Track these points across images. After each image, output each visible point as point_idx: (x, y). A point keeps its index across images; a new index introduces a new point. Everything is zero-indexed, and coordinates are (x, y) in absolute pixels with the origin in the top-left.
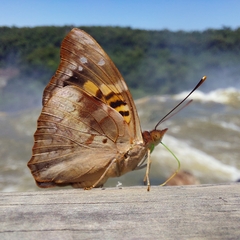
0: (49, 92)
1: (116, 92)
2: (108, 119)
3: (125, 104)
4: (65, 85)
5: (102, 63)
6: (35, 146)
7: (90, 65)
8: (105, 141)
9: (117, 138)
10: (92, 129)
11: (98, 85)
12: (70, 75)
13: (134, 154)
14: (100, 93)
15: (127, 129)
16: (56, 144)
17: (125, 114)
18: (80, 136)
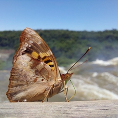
1: (47, 56)
2: (43, 69)
3: (51, 61)
4: (23, 54)
5: (40, 43)
6: (10, 84)
7: (34, 44)
8: (43, 80)
9: (48, 78)
10: (36, 74)
11: (38, 53)
12: (25, 49)
13: (57, 85)
14: (39, 57)
15: (53, 73)
16: (20, 83)
17: (52, 66)
18: (31, 78)
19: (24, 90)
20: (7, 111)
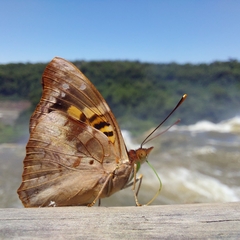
1: (98, 114)
2: (93, 140)
3: (108, 125)
4: (50, 111)
5: (83, 88)
6: (25, 172)
8: (92, 163)
10: (79, 152)
11: (81, 108)
12: (54, 101)
13: (121, 173)
14: (83, 117)
15: (112, 148)
16: (45, 169)
17: (109, 134)
18: (68, 159)
19: (55, 184)
20: (19, 224)
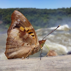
0: (9, 31)
1: (30, 29)
2: (28, 38)
3: (33, 33)
4: (14, 28)
6: (6, 47)
7: (21, 22)
8: (28, 45)
9: (31, 43)
10: (23, 41)
11: (24, 27)
12: (15, 25)
13: (37, 48)
14: (25, 30)
15: (34, 40)
16: (13, 46)
17: (33, 36)
18: (20, 44)
19: (16, 51)
